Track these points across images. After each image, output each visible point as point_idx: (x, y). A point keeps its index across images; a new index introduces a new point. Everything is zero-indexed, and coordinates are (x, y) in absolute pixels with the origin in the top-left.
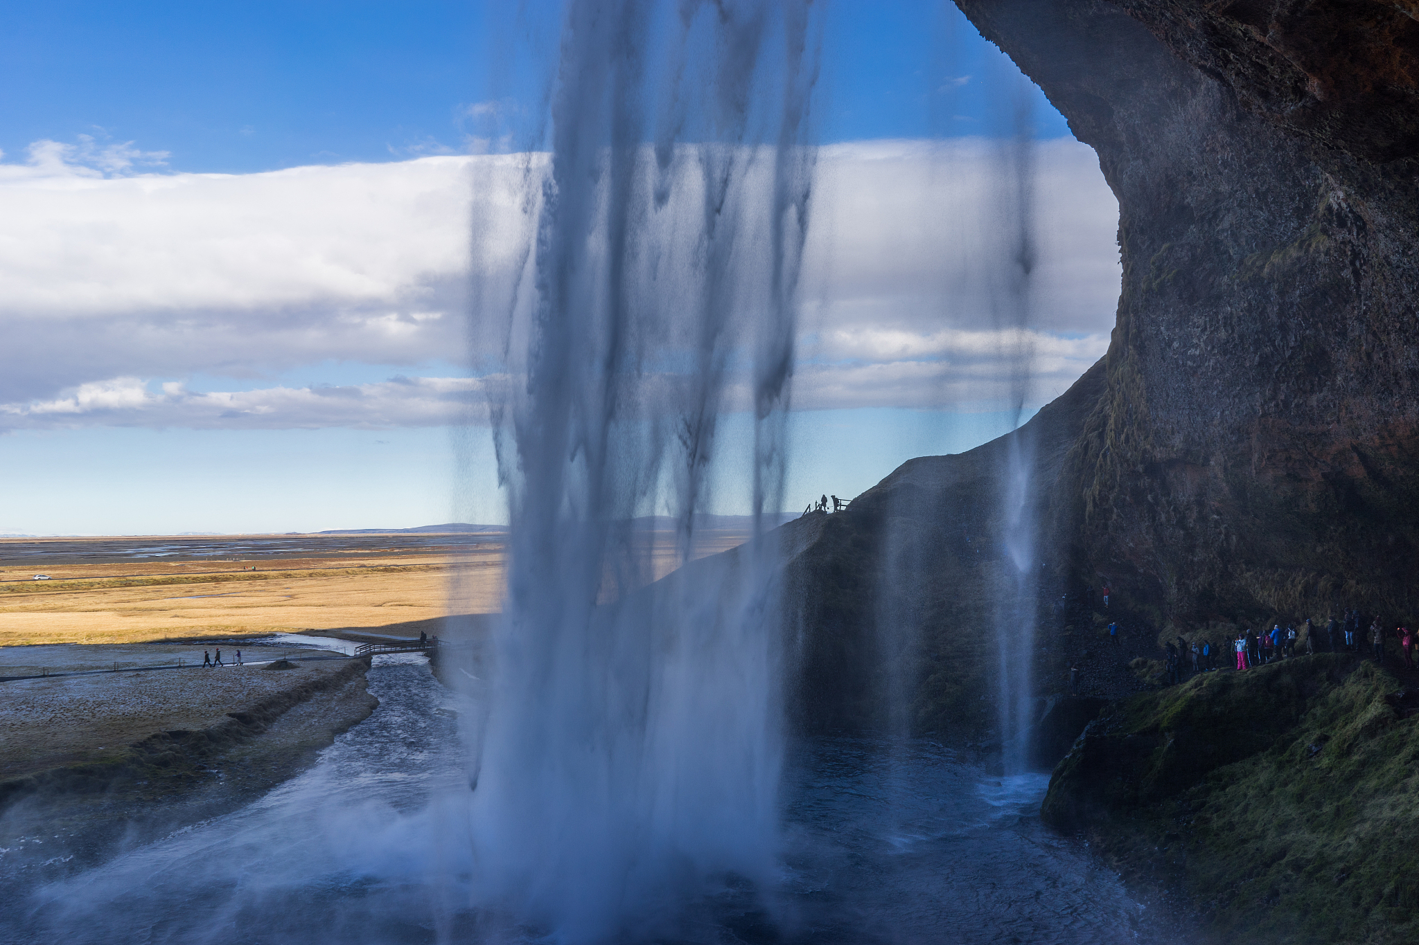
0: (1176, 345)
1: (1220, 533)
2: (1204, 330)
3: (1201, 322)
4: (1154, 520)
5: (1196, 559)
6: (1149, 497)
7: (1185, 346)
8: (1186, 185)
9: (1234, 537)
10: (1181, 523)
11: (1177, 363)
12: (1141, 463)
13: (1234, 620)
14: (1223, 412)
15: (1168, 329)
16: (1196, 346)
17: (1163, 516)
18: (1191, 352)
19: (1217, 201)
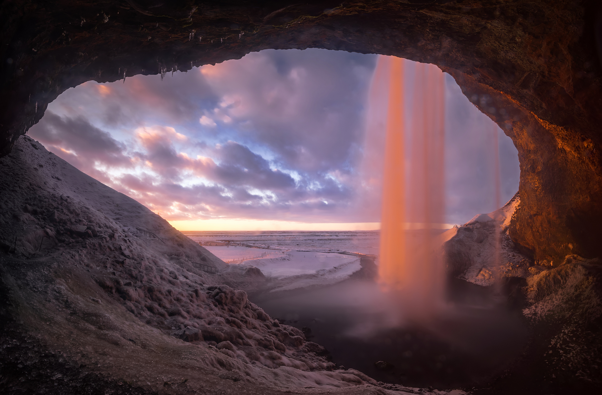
0: (532, 184)
1: (547, 233)
2: (537, 180)
3: (537, 178)
4: (532, 231)
5: (542, 241)
6: (531, 225)
7: (534, 184)
8: (530, 145)
9: (550, 234)
10: (538, 231)
11: (533, 189)
12: (528, 216)
13: (551, 256)
14: (544, 201)
15: (530, 180)
16: (536, 184)
17: (534, 229)
18: (536, 186)
19: (537, 149)
